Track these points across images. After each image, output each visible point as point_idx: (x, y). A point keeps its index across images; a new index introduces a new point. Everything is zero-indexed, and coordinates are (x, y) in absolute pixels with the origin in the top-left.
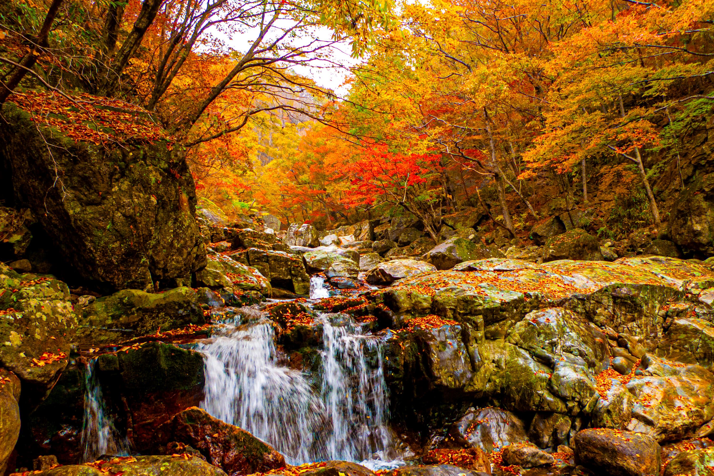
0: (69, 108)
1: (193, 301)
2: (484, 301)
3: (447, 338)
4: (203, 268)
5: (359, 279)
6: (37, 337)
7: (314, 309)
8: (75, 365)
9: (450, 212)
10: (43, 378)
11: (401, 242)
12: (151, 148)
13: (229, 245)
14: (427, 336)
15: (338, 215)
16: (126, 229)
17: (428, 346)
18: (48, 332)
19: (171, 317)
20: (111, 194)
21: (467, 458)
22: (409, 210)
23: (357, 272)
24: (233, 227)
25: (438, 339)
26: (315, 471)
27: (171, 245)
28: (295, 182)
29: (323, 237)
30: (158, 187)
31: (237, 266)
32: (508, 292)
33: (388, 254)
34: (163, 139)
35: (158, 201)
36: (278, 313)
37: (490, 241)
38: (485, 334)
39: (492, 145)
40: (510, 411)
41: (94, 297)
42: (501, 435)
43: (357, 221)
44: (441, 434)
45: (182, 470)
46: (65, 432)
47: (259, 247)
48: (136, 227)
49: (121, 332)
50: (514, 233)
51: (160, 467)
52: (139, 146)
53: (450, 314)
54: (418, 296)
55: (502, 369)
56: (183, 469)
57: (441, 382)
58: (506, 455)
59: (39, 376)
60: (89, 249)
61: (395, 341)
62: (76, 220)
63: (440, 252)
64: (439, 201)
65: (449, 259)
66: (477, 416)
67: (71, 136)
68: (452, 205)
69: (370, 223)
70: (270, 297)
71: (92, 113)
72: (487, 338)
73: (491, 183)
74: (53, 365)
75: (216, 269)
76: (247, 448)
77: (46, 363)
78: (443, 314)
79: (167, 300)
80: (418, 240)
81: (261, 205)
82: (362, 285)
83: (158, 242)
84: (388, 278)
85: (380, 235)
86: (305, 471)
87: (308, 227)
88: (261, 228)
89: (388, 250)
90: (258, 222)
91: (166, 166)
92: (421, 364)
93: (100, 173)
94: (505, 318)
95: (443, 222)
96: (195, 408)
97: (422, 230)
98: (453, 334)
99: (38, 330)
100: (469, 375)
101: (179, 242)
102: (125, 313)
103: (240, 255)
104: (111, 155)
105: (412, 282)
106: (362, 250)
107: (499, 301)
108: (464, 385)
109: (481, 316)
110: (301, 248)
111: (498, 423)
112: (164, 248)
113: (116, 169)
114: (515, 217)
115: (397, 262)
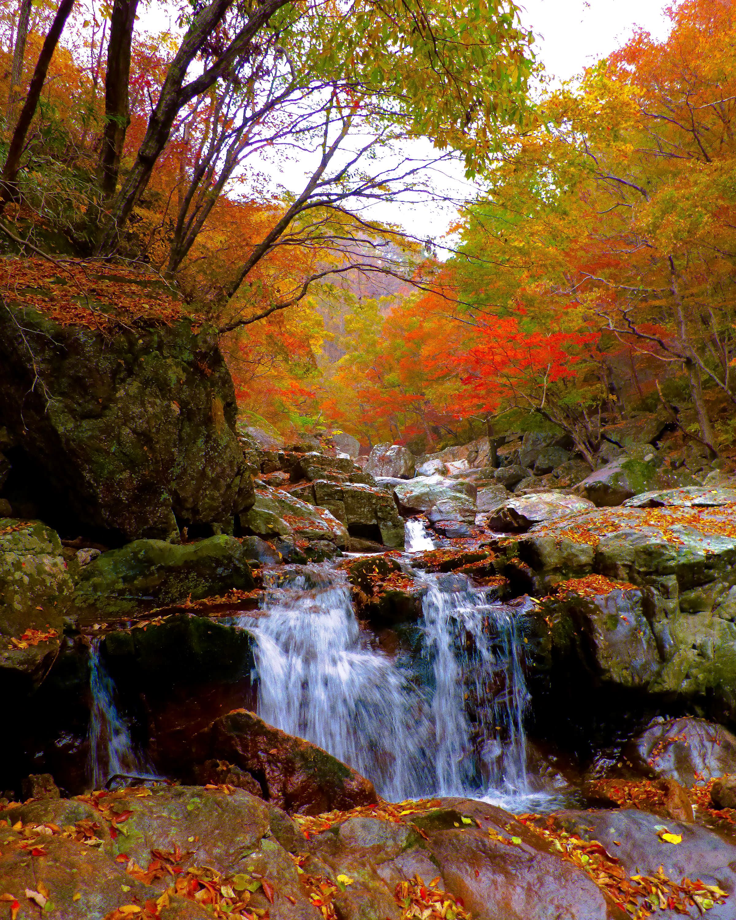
0: (52, 280)
1: (237, 555)
2: (678, 552)
3: (619, 609)
4: (249, 507)
5: (477, 523)
6: (17, 606)
7: (413, 566)
8: (73, 648)
9: (614, 421)
10: (26, 666)
11: (538, 469)
12: (169, 331)
13: (287, 476)
14: (587, 607)
15: (443, 431)
16: (138, 451)
17: (589, 622)
18: (31, 599)
19: (205, 579)
20: (115, 401)
21: (655, 795)
22: (550, 420)
23: (474, 513)
24: (291, 450)
25: (606, 611)
26: (424, 815)
27: (203, 474)
28: (379, 385)
29: (422, 463)
30: (181, 389)
31: (298, 506)
32: (718, 538)
33: (519, 486)
34: (185, 318)
35: (181, 409)
36: (360, 572)
37: (677, 464)
38: (681, 604)
39: (681, 313)
40: (722, 724)
41: (98, 551)
42: (707, 761)
43: (471, 439)
44: (611, 757)
45: (220, 811)
46: (64, 742)
47: (330, 478)
48: (151, 449)
49: (137, 600)
50: (716, 449)
51: (187, 804)
52: (152, 330)
53: (623, 572)
54: (572, 547)
55: (709, 659)
56: (221, 808)
57: (611, 678)
58: (718, 792)
59: (21, 663)
60: (88, 482)
61: (537, 614)
62: (68, 440)
63: (600, 482)
64: (597, 405)
65: (615, 492)
66: (668, 731)
67: (56, 319)
68: (616, 410)
69: (492, 442)
70: (347, 550)
71: (84, 285)
72: (683, 610)
73: (679, 374)
74: (39, 646)
75: (269, 509)
76: (320, 770)
77: (30, 645)
78: (612, 573)
79: (200, 554)
80: (565, 464)
81: (330, 421)
82: (482, 532)
83: (185, 471)
84: (521, 521)
85: (506, 458)
86: (407, 812)
87: (400, 450)
88: (331, 453)
89: (519, 481)
90: (327, 444)
91: (192, 357)
92: (579, 650)
93: (98, 371)
94: (712, 580)
95: (603, 436)
96: (243, 711)
97: (570, 450)
98: (629, 604)
99: (17, 597)
100: (655, 667)
101: (213, 470)
102: (142, 573)
103: (303, 490)
104: (112, 343)
105: (561, 525)
106: (481, 482)
107: (703, 553)
108: (648, 683)
109: (674, 577)
110: (389, 479)
111: (702, 741)
112: (192, 479)
113: (119, 365)
114: (718, 426)
115: (534, 498)
